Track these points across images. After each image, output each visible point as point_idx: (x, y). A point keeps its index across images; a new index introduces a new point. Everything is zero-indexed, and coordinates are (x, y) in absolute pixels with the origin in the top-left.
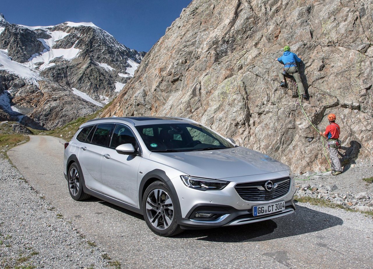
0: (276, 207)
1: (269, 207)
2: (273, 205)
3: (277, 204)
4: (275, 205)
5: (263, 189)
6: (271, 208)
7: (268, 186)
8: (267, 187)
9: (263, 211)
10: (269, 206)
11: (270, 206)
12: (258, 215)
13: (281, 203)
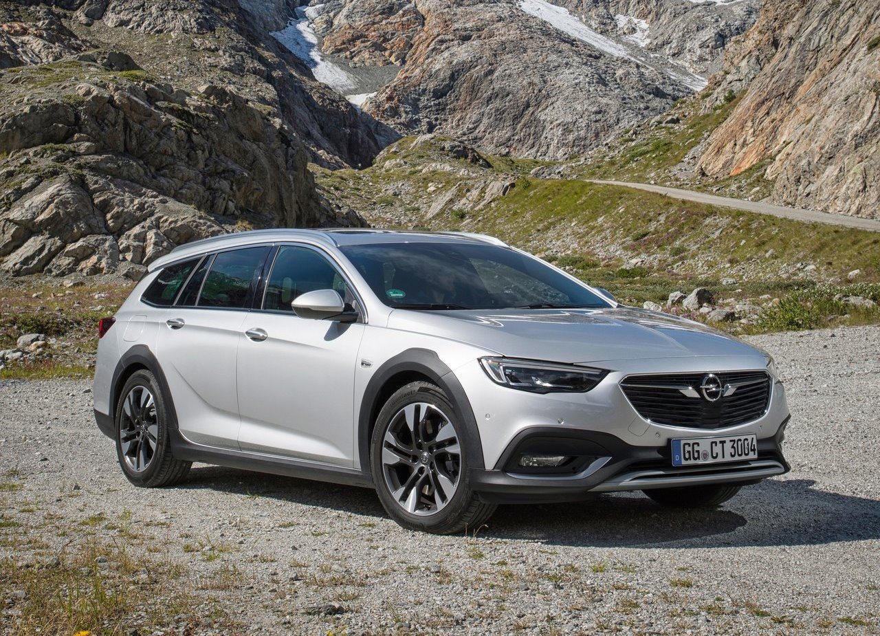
0: (733, 447)
1: (714, 445)
2: (724, 442)
3: (734, 441)
4: (731, 441)
5: (696, 395)
6: (718, 449)
7: (708, 389)
8: (706, 389)
9: (699, 454)
10: (712, 443)
11: (716, 443)
12: (684, 463)
13: (747, 439)
